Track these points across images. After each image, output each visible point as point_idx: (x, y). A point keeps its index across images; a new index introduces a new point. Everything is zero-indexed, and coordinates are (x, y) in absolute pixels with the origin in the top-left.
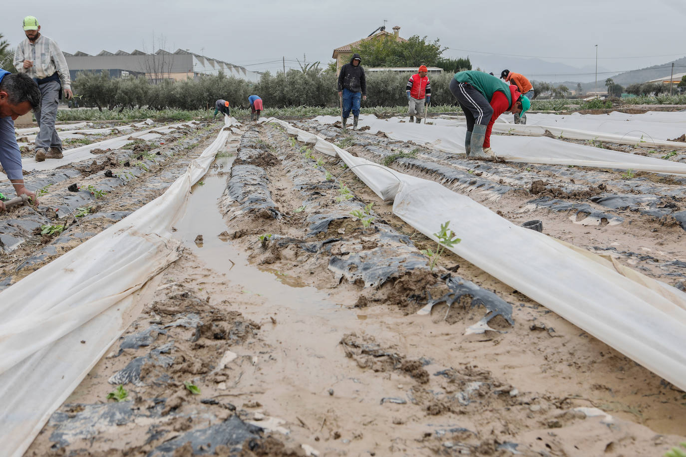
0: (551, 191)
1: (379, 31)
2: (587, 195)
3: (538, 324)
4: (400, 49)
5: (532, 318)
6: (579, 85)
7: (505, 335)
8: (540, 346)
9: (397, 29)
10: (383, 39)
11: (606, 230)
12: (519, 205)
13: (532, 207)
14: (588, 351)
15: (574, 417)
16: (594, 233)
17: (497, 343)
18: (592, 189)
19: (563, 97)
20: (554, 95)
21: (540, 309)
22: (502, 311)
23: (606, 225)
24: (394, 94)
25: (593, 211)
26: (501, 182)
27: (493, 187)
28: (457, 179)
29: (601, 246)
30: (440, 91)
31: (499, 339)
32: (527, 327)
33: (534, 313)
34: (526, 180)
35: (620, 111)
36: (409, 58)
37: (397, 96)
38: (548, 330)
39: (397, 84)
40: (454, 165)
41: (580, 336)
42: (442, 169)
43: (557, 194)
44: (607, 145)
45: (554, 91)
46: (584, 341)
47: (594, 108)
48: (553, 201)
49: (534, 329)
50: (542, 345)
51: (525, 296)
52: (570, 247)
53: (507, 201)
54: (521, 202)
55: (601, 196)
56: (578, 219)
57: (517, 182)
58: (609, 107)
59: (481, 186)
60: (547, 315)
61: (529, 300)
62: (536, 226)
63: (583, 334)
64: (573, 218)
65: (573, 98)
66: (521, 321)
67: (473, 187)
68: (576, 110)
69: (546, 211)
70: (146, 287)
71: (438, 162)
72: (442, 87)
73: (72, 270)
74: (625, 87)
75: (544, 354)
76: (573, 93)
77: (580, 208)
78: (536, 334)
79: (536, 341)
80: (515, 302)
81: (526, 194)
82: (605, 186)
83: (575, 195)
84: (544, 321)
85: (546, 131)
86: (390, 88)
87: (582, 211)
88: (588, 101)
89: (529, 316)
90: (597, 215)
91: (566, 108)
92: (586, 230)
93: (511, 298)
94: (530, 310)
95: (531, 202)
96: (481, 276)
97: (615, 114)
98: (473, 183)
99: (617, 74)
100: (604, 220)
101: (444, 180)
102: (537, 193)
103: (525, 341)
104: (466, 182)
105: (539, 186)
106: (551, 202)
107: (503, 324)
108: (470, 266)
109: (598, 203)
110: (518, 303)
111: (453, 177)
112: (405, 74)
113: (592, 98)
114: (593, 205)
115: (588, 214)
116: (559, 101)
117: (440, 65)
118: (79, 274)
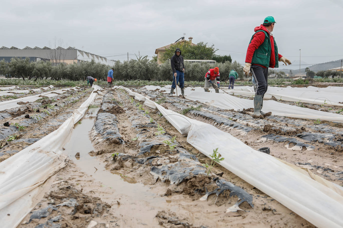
0: (275, 131)
1: (181, 40)
2: (295, 133)
3: (267, 207)
4: (192, 50)
5: (263, 204)
6: (291, 71)
7: (248, 213)
8: (268, 220)
9: (191, 38)
10: (183, 44)
11: (305, 153)
12: (257, 138)
13: (264, 139)
14: (295, 223)
16: (299, 154)
17: (244, 217)
18: (297, 130)
19: (282, 77)
20: (277, 76)
21: (268, 198)
22: (247, 199)
23: (305, 150)
24: (189, 74)
25: (298, 142)
26: (247, 125)
27: (243, 128)
28: (223, 123)
29: (302, 162)
31: (245, 215)
32: (261, 209)
33: (265, 201)
34: (261, 124)
35: (313, 86)
36: (197, 55)
37: (191, 75)
38: (272, 211)
39: (190, 69)
40: (221, 115)
41: (290, 214)
42: (215, 117)
43: (278, 132)
44: (306, 105)
45: (277, 74)
46: (292, 217)
47: (299, 84)
48: (276, 136)
49: (265, 209)
50: (269, 219)
51: (260, 191)
52: (285, 163)
53: (250, 136)
54: (258, 137)
55: (302, 134)
56: (290, 147)
57: (256, 125)
58: (307, 83)
59: (236, 127)
60: (272, 202)
61: (262, 193)
62: (266, 150)
63: (292, 213)
64: (287, 146)
65: (288, 78)
66: (258, 205)
67: (232, 128)
68: (289, 85)
69: (272, 142)
70: (47, 182)
71: (213, 113)
73: (4, 173)
74: (316, 72)
75: (270, 224)
76: (288, 75)
77: (290, 141)
78: (266, 213)
79: (266, 216)
80: (254, 194)
81: (261, 132)
82: (305, 128)
83: (288, 133)
84: (270, 205)
85: (273, 96)
87: (292, 142)
88: (296, 80)
89: (262, 202)
90: (300, 145)
91: (283, 84)
92: (294, 153)
93: (252, 192)
94: (263, 199)
95: (264, 137)
96: (235, 179)
97: (310, 87)
98: (232, 125)
99: (311, 65)
100: (304, 147)
101: (216, 123)
102: (267, 131)
103: (259, 217)
104: (228, 125)
105: (268, 128)
106: (274, 137)
107: (247, 206)
108: (230, 173)
109: (301, 138)
110: (256, 195)
111: (221, 122)
112: (195, 63)
113: (298, 78)
114: (298, 139)
115: (295, 144)
116: (280, 79)
117: (214, 59)
118: (8, 175)
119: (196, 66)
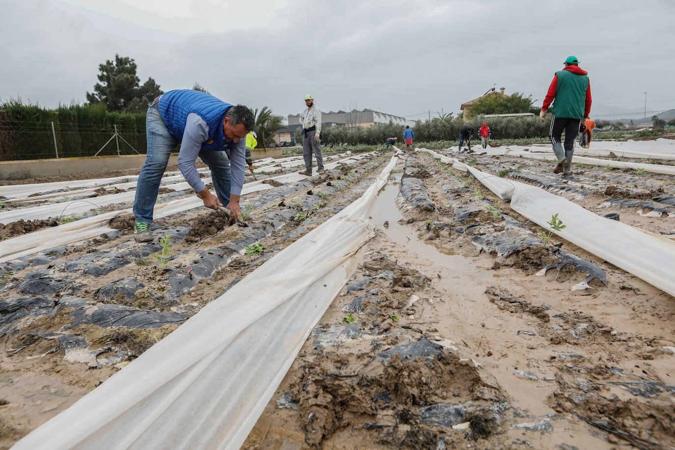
0: (621, 193)
1: (491, 91)
2: (649, 196)
3: (626, 285)
4: (504, 103)
5: (621, 281)
6: (631, 121)
7: (601, 292)
8: (629, 301)
9: (503, 89)
10: (494, 96)
11: (667, 221)
12: (598, 202)
13: (608, 204)
14: (668, 306)
15: (663, 353)
16: (657, 223)
17: (595, 297)
18: (652, 192)
19: (620, 130)
20: (613, 128)
21: (626, 275)
22: (598, 275)
23: (666, 217)
24: (502, 131)
25: (655, 207)
26: (582, 187)
27: (577, 191)
28: (551, 186)
29: (664, 231)
30: (532, 129)
31: (597, 294)
32: (618, 287)
33: (623, 278)
34: (600, 186)
35: (664, 138)
36: (511, 108)
37: (504, 132)
38: (634, 290)
39: (503, 124)
40: (547, 176)
41: (660, 295)
42: (540, 179)
43: (626, 195)
44: (659, 161)
45: (613, 125)
46: (664, 299)
47: (644, 136)
48: (623, 200)
49: (623, 288)
50: (630, 300)
51: (613, 265)
52: (645, 232)
53: (589, 200)
54: (599, 201)
55: (660, 197)
56: (644, 212)
57: (594, 187)
58: (655, 135)
59: (569, 190)
60: (633, 279)
61: (617, 268)
62: (615, 217)
63: (663, 293)
64: (640, 212)
65: (627, 130)
66: (613, 283)
67: (563, 191)
68: (630, 138)
69: (618, 207)
70: (358, 253)
71: (536, 174)
72: (534, 125)
73: (315, 242)
74: (667, 121)
75: (632, 306)
76: (627, 126)
77: (645, 205)
78: (625, 292)
79: (626, 297)
80: (607, 269)
81: (602, 195)
82: (663, 190)
83: (640, 196)
84: (631, 283)
85: (611, 153)
86: (498, 128)
87: (646, 207)
88: (639, 132)
89: (618, 279)
90: (658, 210)
91: (623, 137)
92: (650, 220)
93: (603, 267)
94: (619, 275)
95: (606, 201)
96: (578, 251)
97: (660, 140)
98: (563, 188)
99: (661, 112)
100: (665, 213)
101: (542, 186)
102: (610, 195)
103: (616, 297)
104: (557, 188)
105: (612, 190)
106: (622, 201)
107: (599, 284)
108: (569, 244)
109: (658, 201)
110: (610, 270)
111: (548, 184)
112: (508, 118)
113: (643, 129)
114: (655, 203)
115: (652, 209)
116: (617, 132)
117: (532, 111)
118: (319, 244)
119: (510, 121)
